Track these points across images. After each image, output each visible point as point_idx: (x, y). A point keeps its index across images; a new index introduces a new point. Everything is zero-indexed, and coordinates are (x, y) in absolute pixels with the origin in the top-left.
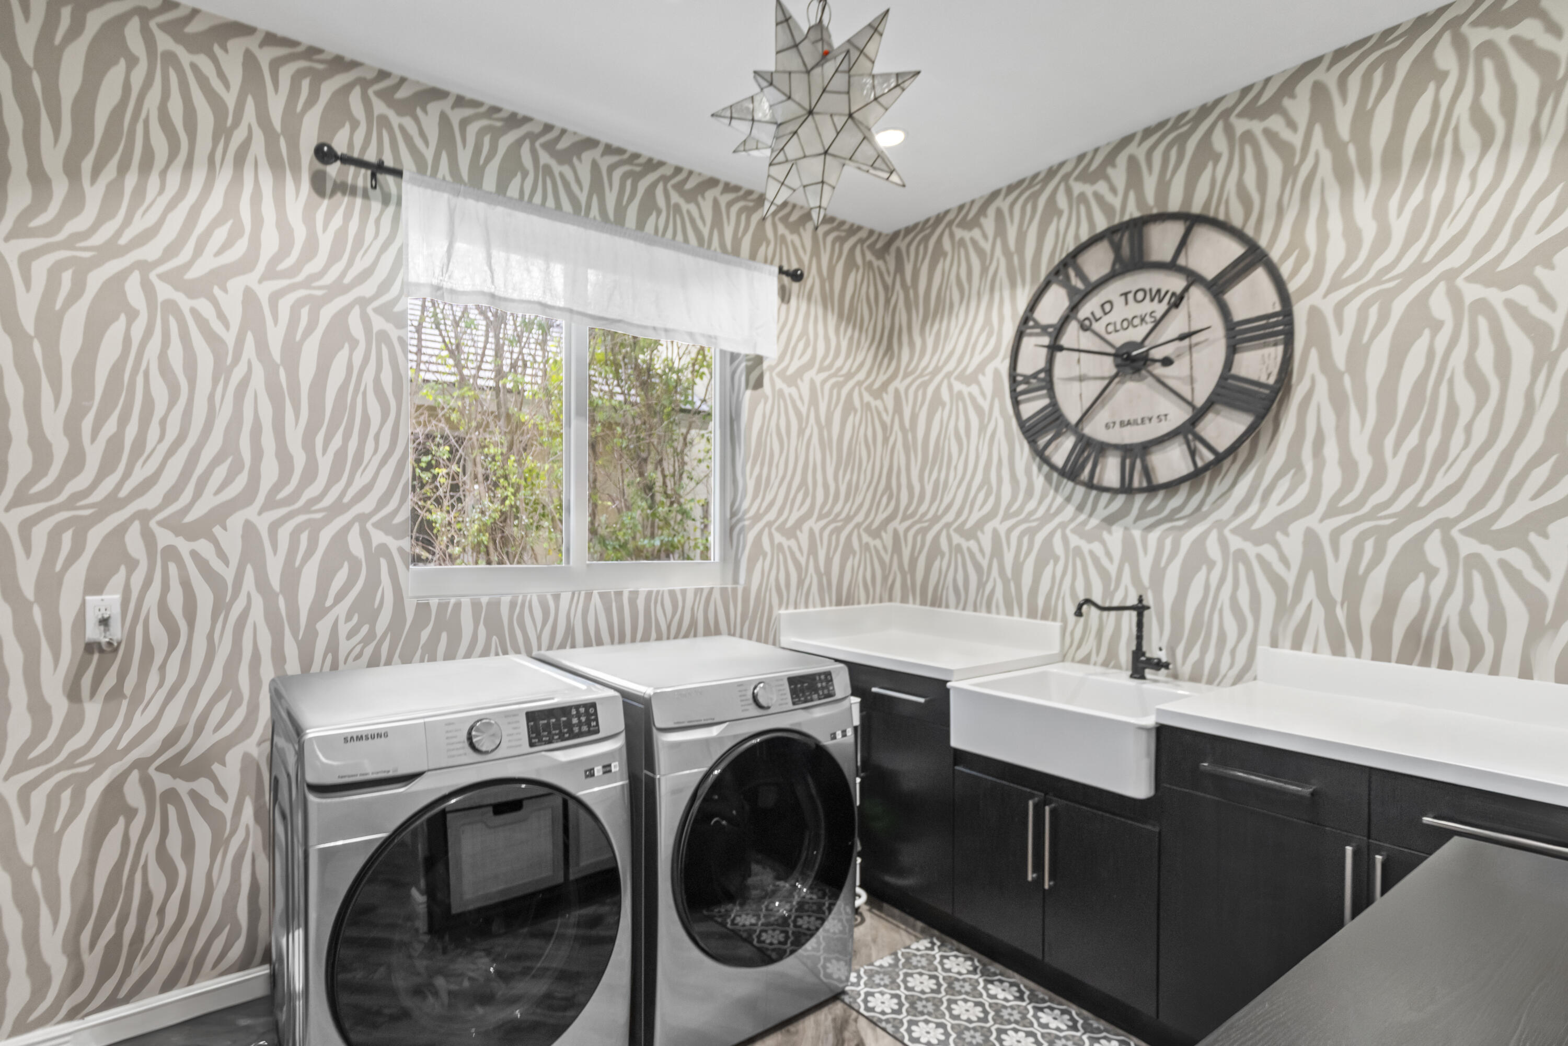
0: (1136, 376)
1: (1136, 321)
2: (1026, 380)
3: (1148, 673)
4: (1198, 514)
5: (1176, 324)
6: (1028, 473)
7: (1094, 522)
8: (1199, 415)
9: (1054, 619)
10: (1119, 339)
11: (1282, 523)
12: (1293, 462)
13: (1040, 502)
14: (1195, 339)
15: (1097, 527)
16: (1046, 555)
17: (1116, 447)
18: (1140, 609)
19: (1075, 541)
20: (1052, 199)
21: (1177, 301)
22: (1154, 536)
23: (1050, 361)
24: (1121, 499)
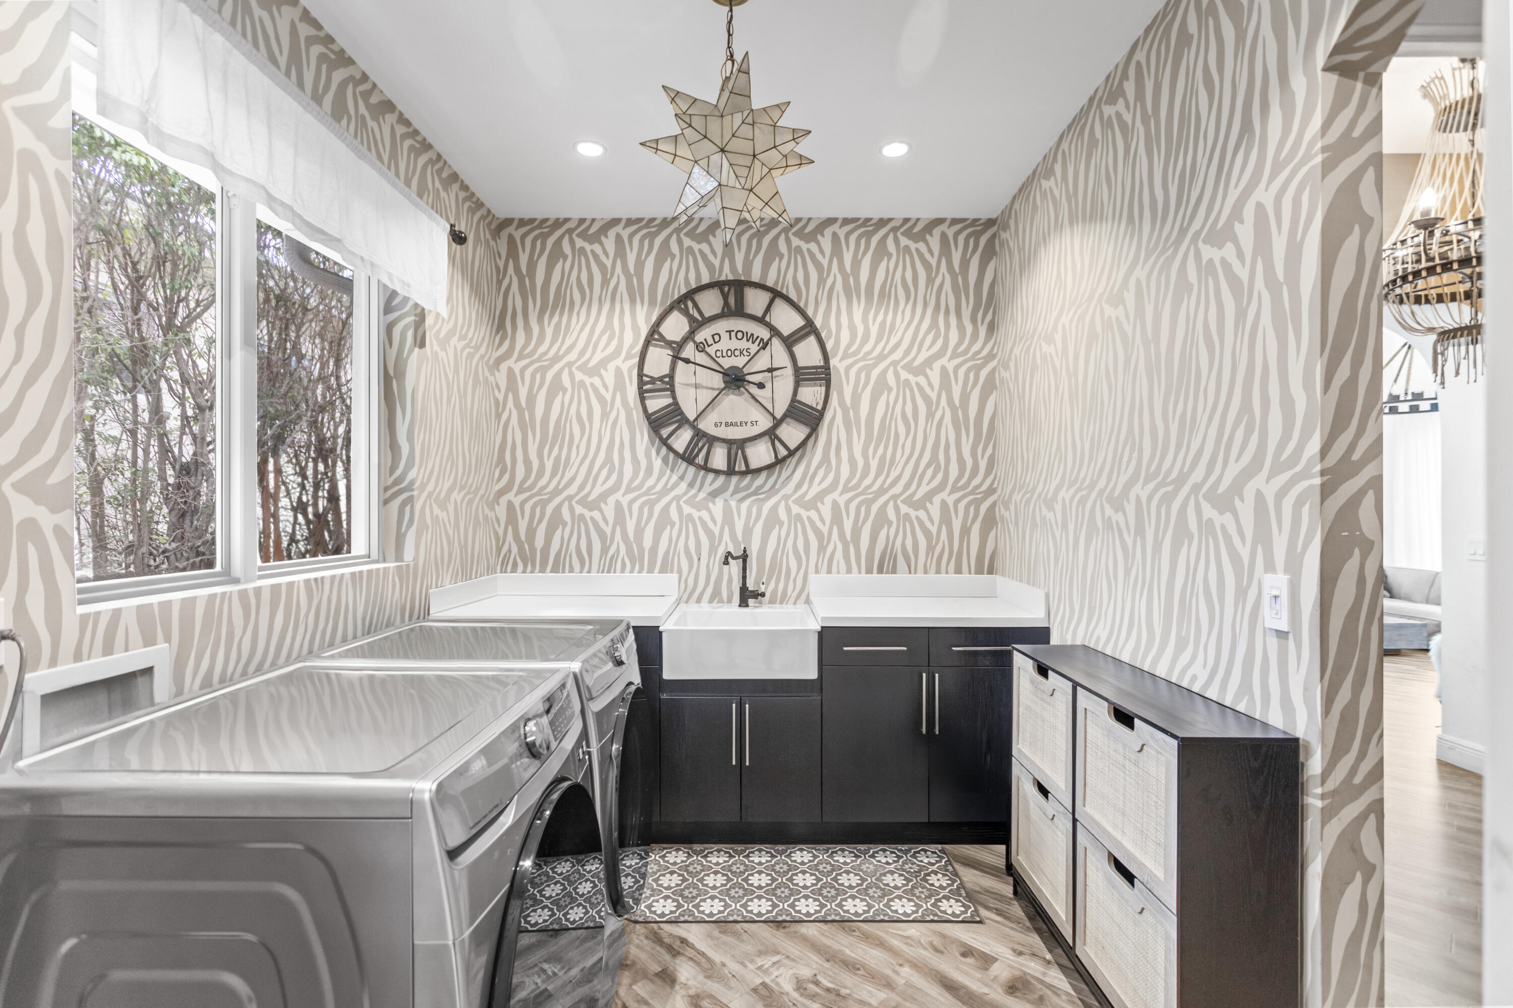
0: (736, 392)
1: (737, 353)
2: (653, 380)
3: (751, 601)
4: (773, 491)
5: (762, 362)
6: (648, 455)
7: (702, 495)
8: (778, 423)
9: (672, 572)
10: (727, 363)
11: (820, 496)
12: (825, 459)
13: (659, 479)
14: (775, 373)
15: (704, 499)
16: (664, 521)
17: (724, 441)
18: (744, 557)
19: (687, 509)
20: (666, 242)
21: (765, 345)
22: (745, 505)
23: (673, 368)
24: (722, 479)
